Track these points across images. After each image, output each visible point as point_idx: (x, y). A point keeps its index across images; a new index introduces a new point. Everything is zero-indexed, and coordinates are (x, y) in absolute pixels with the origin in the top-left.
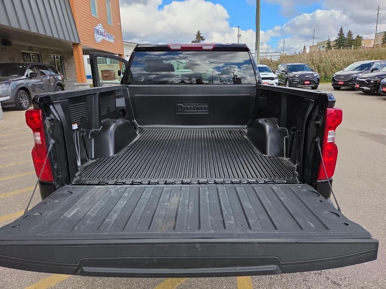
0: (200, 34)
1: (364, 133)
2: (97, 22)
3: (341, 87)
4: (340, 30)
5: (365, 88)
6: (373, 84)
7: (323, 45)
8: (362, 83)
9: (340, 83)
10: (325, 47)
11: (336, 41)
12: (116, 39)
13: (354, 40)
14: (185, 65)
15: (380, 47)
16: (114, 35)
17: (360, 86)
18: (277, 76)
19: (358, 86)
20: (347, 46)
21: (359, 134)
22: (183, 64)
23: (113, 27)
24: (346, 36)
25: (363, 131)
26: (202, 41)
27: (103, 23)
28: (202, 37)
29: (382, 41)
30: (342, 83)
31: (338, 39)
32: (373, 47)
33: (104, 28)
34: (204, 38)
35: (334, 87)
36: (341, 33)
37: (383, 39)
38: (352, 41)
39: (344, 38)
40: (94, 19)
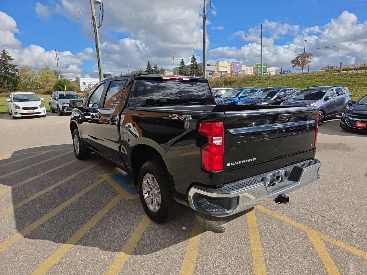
0: (6, 53)
4: (148, 63)
24: (153, 68)
26: (9, 61)
28: (8, 57)
31: (148, 70)
34: (12, 58)
36: (149, 66)
37: (179, 72)
38: (158, 72)
39: (152, 69)
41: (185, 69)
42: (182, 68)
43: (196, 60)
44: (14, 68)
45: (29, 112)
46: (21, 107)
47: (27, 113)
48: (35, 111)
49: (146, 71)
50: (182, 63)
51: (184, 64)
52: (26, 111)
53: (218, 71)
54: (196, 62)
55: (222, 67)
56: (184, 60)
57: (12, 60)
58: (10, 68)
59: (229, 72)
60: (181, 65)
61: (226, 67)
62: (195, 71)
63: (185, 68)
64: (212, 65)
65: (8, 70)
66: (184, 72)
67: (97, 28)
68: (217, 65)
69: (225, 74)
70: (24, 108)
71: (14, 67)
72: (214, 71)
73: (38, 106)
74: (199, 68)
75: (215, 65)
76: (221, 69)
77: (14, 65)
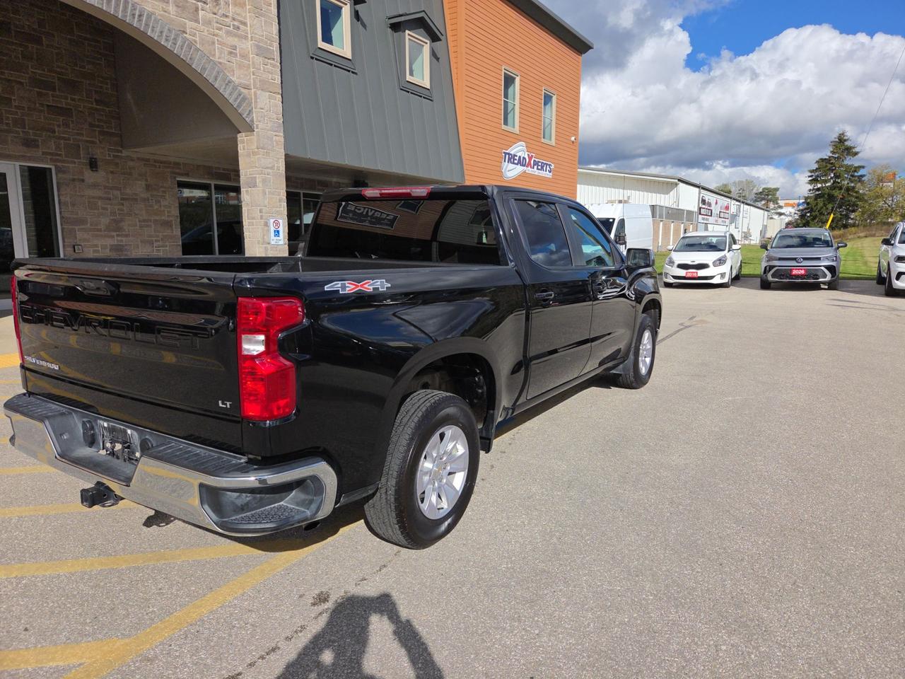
0: (845, 140)
2: (513, 140)
12: (558, 170)
14: (790, 219)
16: (555, 161)
22: (782, 217)
23: (554, 145)
26: (849, 157)
27: (528, 140)
28: (849, 148)
33: (530, 149)
34: (856, 150)
40: (507, 134)
44: (856, 174)
45: (689, 275)
46: (677, 263)
47: (684, 275)
48: (702, 273)
52: (682, 273)
57: (856, 154)
58: (846, 176)
65: (839, 181)
70: (682, 266)
71: (855, 171)
73: (711, 264)
77: (856, 167)
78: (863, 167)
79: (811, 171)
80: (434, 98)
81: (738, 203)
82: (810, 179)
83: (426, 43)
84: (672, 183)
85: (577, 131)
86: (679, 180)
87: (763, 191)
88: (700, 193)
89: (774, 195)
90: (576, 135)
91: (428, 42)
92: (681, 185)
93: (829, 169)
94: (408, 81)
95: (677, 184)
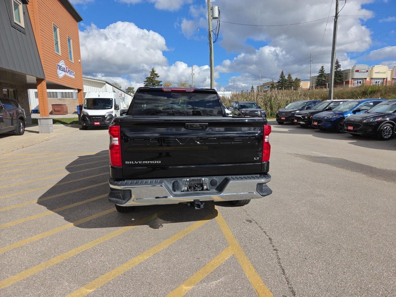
0: (154, 71)
1: (299, 155)
2: (60, 59)
3: (284, 122)
4: (281, 73)
5: (302, 123)
6: (307, 119)
7: (268, 86)
8: (299, 119)
9: (282, 118)
10: (270, 87)
11: (279, 82)
12: (76, 75)
13: (294, 82)
15: (314, 89)
16: (75, 71)
17: (297, 121)
18: (230, 112)
19: (296, 121)
20: (288, 87)
21: (296, 155)
23: (74, 63)
24: (287, 78)
25: (298, 153)
26: (156, 78)
27: (65, 60)
28: (156, 74)
29: (316, 83)
30: (284, 118)
31: (280, 81)
32: (309, 89)
33: (66, 64)
34: (158, 75)
35: (278, 122)
36: (282, 76)
37: (317, 82)
38: (292, 82)
39: (285, 80)
40: (57, 55)
41: (325, 78)
42: (321, 77)
43: (340, 66)
49: (278, 82)
50: (322, 71)
51: (323, 72)
53: (372, 79)
54: (340, 68)
55: (378, 73)
56: (324, 68)
57: (158, 77)
58: (156, 84)
59: (389, 79)
60: (319, 73)
61: (384, 73)
62: (338, 79)
63: (325, 76)
64: (363, 71)
66: (324, 81)
67: (212, 43)
68: (371, 70)
69: (381, 81)
71: (159, 83)
72: (366, 79)
74: (344, 75)
75: (367, 71)
76: (375, 76)
77: (159, 82)
78: (161, 82)
79: (145, 82)
80: (26, 33)
81: (124, 93)
82: (145, 85)
83: (21, 4)
84: (103, 83)
85: (80, 57)
86: (106, 82)
87: (128, 88)
88: (113, 88)
89: (133, 90)
90: (80, 59)
91: (21, 3)
92: (107, 84)
93: (151, 82)
94: (15, 23)
95: (105, 84)
